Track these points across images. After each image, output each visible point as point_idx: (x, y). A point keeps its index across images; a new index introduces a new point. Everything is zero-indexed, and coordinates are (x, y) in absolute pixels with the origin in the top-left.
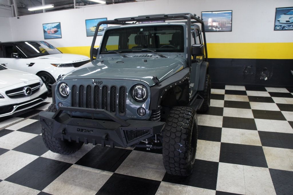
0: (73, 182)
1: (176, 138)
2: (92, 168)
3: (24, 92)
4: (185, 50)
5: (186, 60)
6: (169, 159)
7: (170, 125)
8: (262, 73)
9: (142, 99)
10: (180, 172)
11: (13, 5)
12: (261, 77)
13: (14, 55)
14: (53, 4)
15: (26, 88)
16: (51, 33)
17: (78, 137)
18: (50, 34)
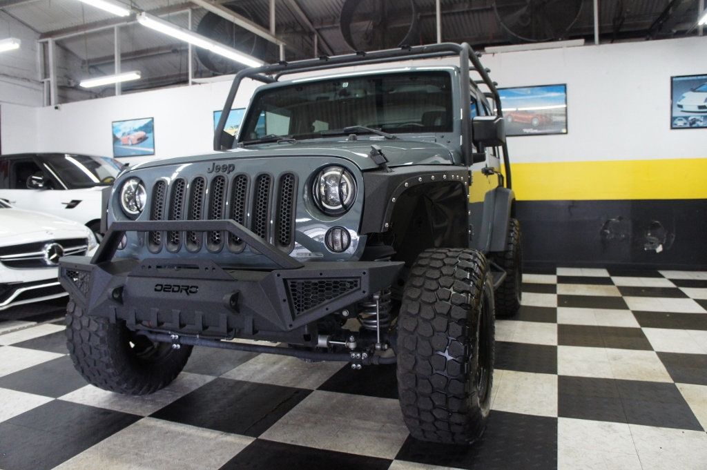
0: (135, 456)
1: (435, 317)
2: (195, 427)
3: (43, 255)
4: (456, 126)
5: (459, 150)
6: (416, 385)
7: (418, 284)
8: (649, 234)
9: (341, 206)
10: (450, 425)
11: (48, 79)
12: (646, 245)
13: (34, 182)
14: (139, 72)
15: (49, 247)
16: (130, 143)
17: (157, 310)
18: (128, 145)
